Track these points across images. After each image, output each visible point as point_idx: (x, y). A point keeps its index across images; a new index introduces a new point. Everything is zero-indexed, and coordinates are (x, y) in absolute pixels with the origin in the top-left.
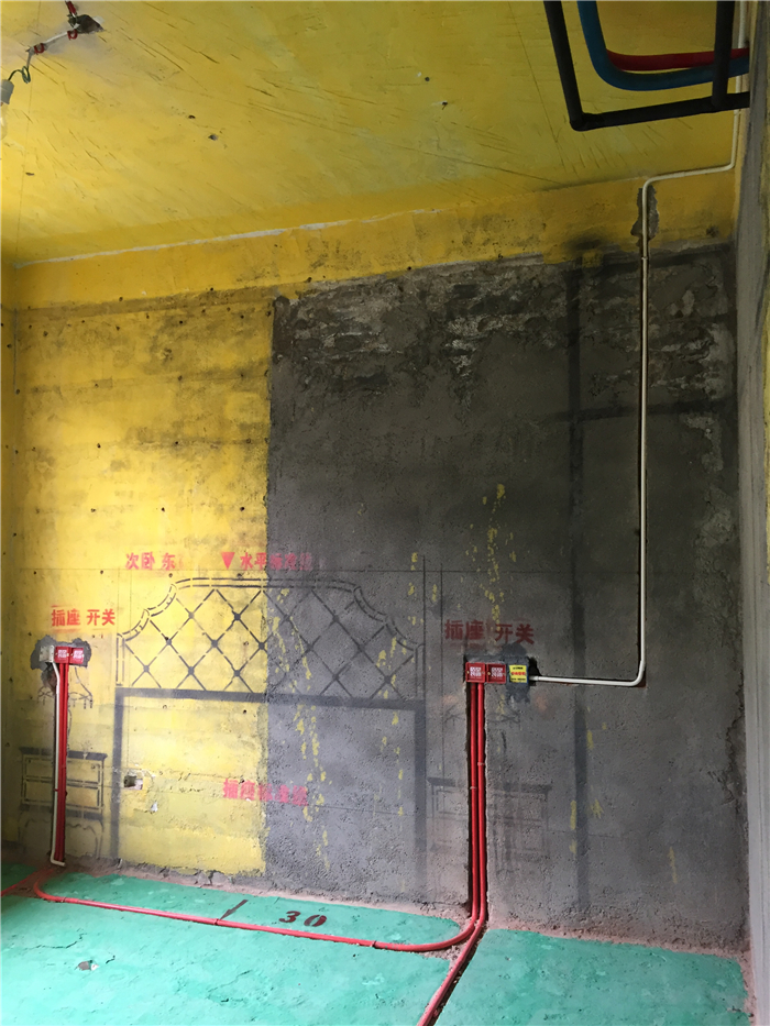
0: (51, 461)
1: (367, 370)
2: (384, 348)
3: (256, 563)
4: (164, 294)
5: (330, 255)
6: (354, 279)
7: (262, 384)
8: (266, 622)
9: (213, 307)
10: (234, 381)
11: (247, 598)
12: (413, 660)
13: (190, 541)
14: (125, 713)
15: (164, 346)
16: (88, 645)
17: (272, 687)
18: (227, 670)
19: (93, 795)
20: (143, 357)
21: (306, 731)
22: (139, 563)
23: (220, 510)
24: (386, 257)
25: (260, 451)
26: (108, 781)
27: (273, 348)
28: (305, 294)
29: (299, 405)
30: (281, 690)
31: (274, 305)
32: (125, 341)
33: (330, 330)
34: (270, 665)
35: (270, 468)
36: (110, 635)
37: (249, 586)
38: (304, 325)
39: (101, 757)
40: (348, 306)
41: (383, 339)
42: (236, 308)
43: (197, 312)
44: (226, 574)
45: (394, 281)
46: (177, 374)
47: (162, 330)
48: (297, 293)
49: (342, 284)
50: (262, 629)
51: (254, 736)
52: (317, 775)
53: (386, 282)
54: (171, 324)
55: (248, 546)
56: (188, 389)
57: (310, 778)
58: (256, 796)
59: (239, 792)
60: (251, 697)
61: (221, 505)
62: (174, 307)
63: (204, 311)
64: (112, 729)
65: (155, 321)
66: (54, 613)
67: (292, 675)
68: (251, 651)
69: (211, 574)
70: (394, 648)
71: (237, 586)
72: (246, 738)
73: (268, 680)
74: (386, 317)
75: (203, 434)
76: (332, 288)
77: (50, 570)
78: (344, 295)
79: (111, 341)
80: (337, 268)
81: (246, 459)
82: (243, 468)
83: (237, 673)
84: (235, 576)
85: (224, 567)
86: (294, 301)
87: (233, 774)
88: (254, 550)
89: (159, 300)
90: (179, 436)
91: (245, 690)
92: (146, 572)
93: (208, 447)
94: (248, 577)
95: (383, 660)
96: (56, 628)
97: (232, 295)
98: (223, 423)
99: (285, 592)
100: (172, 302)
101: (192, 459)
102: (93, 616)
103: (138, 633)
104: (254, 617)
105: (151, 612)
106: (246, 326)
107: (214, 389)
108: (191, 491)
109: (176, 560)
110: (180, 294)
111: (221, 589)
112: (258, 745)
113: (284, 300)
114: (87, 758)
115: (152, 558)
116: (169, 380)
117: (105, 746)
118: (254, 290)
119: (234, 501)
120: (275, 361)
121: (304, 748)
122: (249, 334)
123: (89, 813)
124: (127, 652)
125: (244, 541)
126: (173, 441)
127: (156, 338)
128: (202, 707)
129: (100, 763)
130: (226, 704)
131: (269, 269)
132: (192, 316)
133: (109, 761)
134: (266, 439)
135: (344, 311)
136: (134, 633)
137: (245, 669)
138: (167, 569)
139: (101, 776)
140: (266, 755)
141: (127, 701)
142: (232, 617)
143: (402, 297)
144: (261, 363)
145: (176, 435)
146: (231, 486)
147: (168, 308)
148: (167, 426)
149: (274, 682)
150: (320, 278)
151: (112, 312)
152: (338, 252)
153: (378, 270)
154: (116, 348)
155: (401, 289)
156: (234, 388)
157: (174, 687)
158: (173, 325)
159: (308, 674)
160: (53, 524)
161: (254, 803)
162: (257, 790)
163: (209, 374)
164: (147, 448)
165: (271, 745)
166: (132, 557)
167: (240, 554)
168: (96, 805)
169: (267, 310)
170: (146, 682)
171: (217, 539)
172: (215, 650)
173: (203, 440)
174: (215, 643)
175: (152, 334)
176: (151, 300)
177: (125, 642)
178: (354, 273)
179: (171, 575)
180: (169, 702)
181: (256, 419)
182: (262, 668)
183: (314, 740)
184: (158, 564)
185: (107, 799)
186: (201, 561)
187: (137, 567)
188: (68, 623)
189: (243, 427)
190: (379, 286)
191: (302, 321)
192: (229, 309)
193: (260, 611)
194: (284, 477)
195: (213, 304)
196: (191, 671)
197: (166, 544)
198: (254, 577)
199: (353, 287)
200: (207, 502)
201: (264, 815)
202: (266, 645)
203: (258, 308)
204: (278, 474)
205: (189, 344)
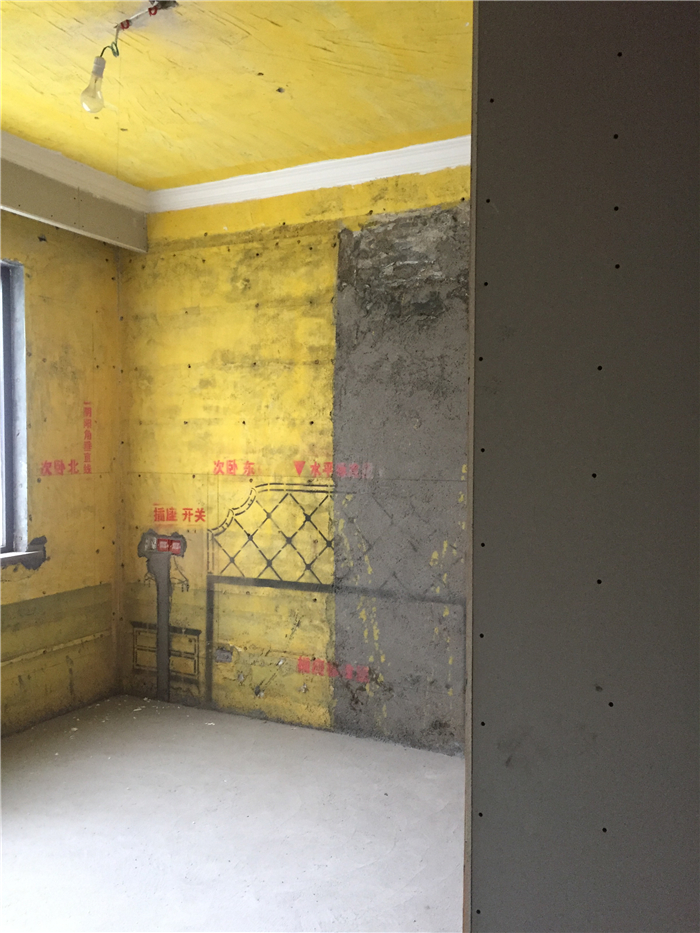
0: (150, 380)
1: (423, 296)
2: (438, 275)
3: (324, 471)
4: (242, 229)
5: (390, 188)
6: (411, 211)
7: (328, 310)
8: (332, 523)
9: (286, 240)
10: (303, 308)
11: (316, 501)
12: (462, 561)
13: (267, 451)
14: (216, 598)
15: (243, 277)
16: (183, 538)
17: (338, 579)
18: (299, 564)
19: (191, 663)
20: (225, 287)
21: (368, 619)
22: (224, 469)
23: (293, 424)
24: (441, 189)
25: (327, 371)
26: (203, 652)
27: (339, 277)
28: (367, 226)
29: (361, 329)
30: (345, 583)
31: (339, 236)
32: (210, 272)
33: (389, 260)
34: (337, 561)
35: (335, 386)
36: (202, 530)
37: (318, 491)
38: (365, 255)
39: (197, 632)
40: (406, 237)
41: (438, 267)
42: (305, 240)
43: (271, 245)
44: (298, 480)
45: (448, 211)
46: (254, 302)
47: (241, 262)
48: (359, 225)
49: (400, 215)
50: (330, 528)
51: (323, 622)
52: (377, 656)
53: (442, 212)
54: (249, 256)
55: (317, 456)
56: (264, 315)
57: (371, 659)
58: (325, 672)
59: (311, 668)
60: (320, 587)
61: (293, 419)
62: (251, 241)
63: (277, 244)
64: (205, 608)
65: (236, 253)
66: (156, 511)
67: (355, 570)
68: (320, 548)
69: (285, 480)
70: (445, 550)
71: (308, 491)
72: (317, 622)
73: (335, 574)
74: (441, 246)
75: (277, 356)
76: (392, 219)
77: (152, 474)
78: (402, 226)
79: (198, 273)
80: (396, 201)
81: (315, 378)
82: (312, 386)
83: (308, 567)
84: (305, 482)
85: (297, 474)
86: (357, 232)
87: (306, 652)
88: (321, 460)
89: (238, 235)
90: (257, 358)
91: (315, 581)
92: (231, 477)
93: (282, 367)
94: (317, 483)
95: (435, 560)
96: (157, 523)
97: (302, 228)
98: (294, 346)
99: (349, 497)
100: (250, 237)
101: (268, 378)
102: (187, 514)
103: (225, 530)
104: (322, 518)
105: (236, 512)
106: (315, 258)
107: (286, 315)
108: (267, 407)
109: (255, 467)
110: (257, 229)
111: (294, 494)
112: (326, 629)
113: (347, 231)
114: (185, 633)
115: (236, 466)
116: (248, 308)
117: (200, 624)
118: (322, 224)
119: (304, 415)
120: (340, 288)
121: (366, 633)
122: (317, 264)
123: (188, 679)
124: (216, 545)
125: (313, 452)
126: (251, 362)
127: (236, 269)
128: (279, 595)
129: (196, 637)
130: (299, 593)
131: (334, 203)
132: (267, 248)
133: (203, 637)
134: (332, 361)
135: (402, 241)
136: (221, 529)
137: (315, 563)
138: (248, 475)
139: (197, 649)
140: (334, 638)
141: (218, 587)
142: (304, 518)
143: (456, 226)
144: (328, 291)
145: (254, 356)
146: (301, 402)
147: (246, 242)
148: (246, 349)
149: (339, 575)
150: (381, 211)
151: (198, 246)
152: (397, 185)
153: (434, 201)
154: (202, 279)
155: (455, 219)
156: (304, 314)
157: (255, 576)
158: (251, 258)
159: (370, 570)
160: (153, 434)
161: (324, 677)
162: (326, 667)
163: (282, 301)
164: (230, 368)
165: (337, 629)
166: (218, 464)
167: (310, 463)
168: (193, 672)
169: (334, 242)
170: (232, 572)
171: (290, 449)
172: (289, 546)
173: (277, 361)
174: (289, 540)
175: (233, 265)
176: (232, 235)
177: (214, 536)
178: (412, 205)
179: (251, 480)
180: (251, 589)
181: (324, 342)
182: (329, 562)
183: (375, 627)
184: (240, 470)
185: (202, 668)
186: (276, 468)
187: (223, 473)
188: (168, 519)
189: (312, 349)
190: (435, 217)
191: (364, 251)
192: (299, 242)
193: (327, 513)
194: (348, 394)
195: (285, 237)
196: (269, 563)
197: (247, 453)
198: (322, 483)
199: (411, 219)
200: (282, 416)
201: (332, 689)
202: (333, 543)
203: (325, 240)
204: (343, 392)
205: (264, 274)
